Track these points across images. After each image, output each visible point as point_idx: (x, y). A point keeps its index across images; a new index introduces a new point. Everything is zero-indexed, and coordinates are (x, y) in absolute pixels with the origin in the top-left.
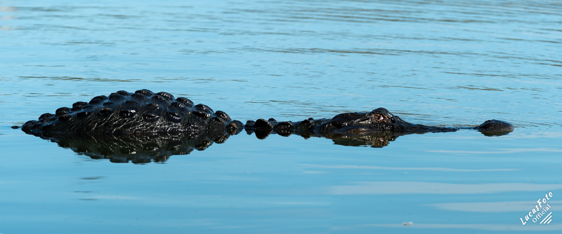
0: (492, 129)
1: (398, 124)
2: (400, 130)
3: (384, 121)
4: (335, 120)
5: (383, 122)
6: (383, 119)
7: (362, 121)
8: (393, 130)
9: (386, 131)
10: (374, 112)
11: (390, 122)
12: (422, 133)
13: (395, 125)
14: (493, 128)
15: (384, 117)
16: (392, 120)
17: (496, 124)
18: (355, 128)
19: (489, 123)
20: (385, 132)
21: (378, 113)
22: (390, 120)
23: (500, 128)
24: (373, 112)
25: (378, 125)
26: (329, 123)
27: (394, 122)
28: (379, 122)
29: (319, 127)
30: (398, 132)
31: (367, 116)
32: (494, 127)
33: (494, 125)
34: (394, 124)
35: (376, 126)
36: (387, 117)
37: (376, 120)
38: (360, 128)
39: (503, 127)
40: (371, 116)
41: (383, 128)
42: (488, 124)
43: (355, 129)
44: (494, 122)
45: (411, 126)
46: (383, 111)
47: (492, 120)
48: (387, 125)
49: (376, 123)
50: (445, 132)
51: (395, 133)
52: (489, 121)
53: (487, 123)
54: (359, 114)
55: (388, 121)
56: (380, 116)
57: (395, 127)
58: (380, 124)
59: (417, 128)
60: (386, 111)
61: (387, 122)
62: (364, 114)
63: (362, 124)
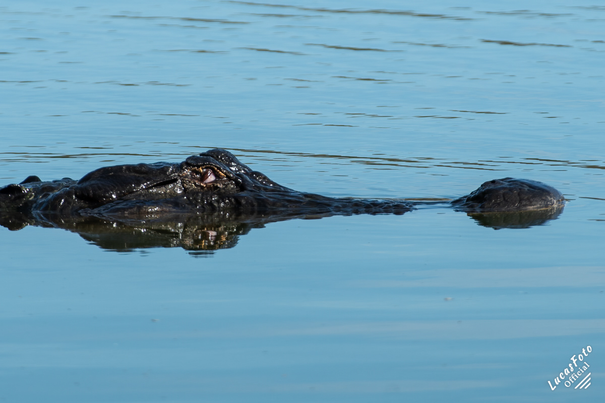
0: (499, 204)
1: (252, 194)
2: (256, 208)
3: (217, 186)
4: (85, 184)
5: (213, 188)
6: (215, 181)
7: (155, 186)
8: (237, 208)
9: (220, 211)
10: (189, 162)
11: (232, 189)
12: (318, 215)
13: (243, 197)
14: (501, 202)
15: (217, 176)
16: (237, 183)
17: (511, 190)
18: (134, 206)
19: (492, 187)
20: (216, 214)
21: (201, 166)
22: (232, 184)
23: (520, 201)
24: (187, 164)
25: (198, 195)
26: (68, 195)
27: (242, 187)
28: (202, 188)
29: (42, 204)
30: (252, 213)
31: (172, 172)
32: (504, 199)
33: (504, 195)
34: (243, 194)
35: (195, 199)
36: (225, 174)
37: (195, 184)
38: (149, 206)
39: (528, 199)
40: (181, 172)
41: (210, 204)
42: (488, 192)
43: (135, 209)
44: (506, 184)
45: (287, 198)
46: (221, 158)
47: (502, 180)
48: (222, 196)
49: (195, 193)
50: (374, 213)
51: (243, 216)
52: (493, 182)
53: (487, 188)
54: (150, 169)
55: (226, 186)
56: (206, 173)
57: (243, 202)
58: (203, 194)
59: (301, 202)
60: (229, 158)
61: (224, 189)
62: (163, 169)
63: (157, 194)
